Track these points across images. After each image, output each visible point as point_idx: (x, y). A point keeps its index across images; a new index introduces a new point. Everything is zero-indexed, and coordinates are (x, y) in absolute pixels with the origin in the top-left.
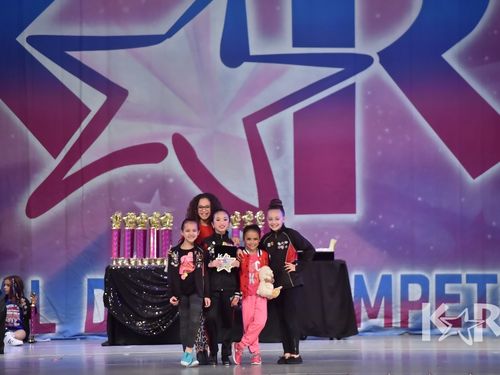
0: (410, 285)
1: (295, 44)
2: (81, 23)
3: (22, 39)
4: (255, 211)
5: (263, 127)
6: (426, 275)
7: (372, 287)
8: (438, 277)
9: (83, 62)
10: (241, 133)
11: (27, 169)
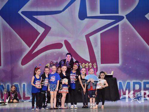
0: (136, 85)
1: (101, 13)
2: (37, 7)
3: (20, 12)
4: (89, 63)
5: (91, 38)
6: (141, 82)
7: (124, 86)
8: (144, 82)
9: (38, 19)
10: (85, 40)
11: (21, 51)
